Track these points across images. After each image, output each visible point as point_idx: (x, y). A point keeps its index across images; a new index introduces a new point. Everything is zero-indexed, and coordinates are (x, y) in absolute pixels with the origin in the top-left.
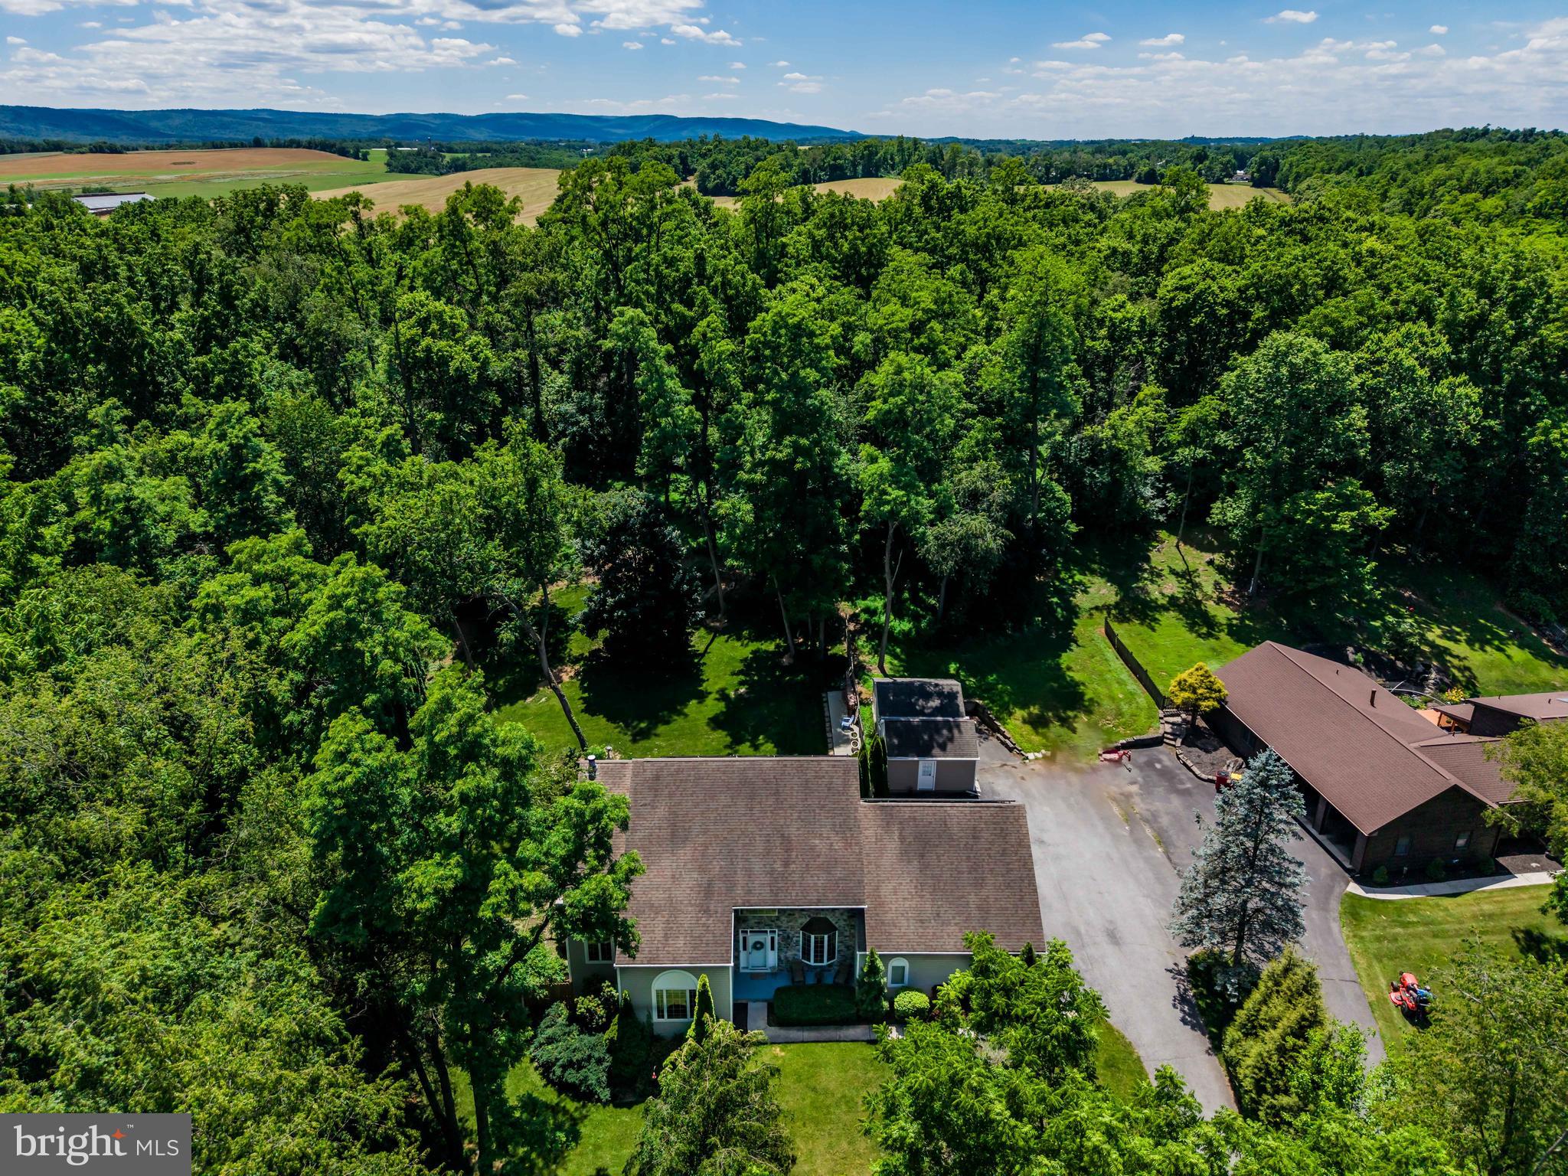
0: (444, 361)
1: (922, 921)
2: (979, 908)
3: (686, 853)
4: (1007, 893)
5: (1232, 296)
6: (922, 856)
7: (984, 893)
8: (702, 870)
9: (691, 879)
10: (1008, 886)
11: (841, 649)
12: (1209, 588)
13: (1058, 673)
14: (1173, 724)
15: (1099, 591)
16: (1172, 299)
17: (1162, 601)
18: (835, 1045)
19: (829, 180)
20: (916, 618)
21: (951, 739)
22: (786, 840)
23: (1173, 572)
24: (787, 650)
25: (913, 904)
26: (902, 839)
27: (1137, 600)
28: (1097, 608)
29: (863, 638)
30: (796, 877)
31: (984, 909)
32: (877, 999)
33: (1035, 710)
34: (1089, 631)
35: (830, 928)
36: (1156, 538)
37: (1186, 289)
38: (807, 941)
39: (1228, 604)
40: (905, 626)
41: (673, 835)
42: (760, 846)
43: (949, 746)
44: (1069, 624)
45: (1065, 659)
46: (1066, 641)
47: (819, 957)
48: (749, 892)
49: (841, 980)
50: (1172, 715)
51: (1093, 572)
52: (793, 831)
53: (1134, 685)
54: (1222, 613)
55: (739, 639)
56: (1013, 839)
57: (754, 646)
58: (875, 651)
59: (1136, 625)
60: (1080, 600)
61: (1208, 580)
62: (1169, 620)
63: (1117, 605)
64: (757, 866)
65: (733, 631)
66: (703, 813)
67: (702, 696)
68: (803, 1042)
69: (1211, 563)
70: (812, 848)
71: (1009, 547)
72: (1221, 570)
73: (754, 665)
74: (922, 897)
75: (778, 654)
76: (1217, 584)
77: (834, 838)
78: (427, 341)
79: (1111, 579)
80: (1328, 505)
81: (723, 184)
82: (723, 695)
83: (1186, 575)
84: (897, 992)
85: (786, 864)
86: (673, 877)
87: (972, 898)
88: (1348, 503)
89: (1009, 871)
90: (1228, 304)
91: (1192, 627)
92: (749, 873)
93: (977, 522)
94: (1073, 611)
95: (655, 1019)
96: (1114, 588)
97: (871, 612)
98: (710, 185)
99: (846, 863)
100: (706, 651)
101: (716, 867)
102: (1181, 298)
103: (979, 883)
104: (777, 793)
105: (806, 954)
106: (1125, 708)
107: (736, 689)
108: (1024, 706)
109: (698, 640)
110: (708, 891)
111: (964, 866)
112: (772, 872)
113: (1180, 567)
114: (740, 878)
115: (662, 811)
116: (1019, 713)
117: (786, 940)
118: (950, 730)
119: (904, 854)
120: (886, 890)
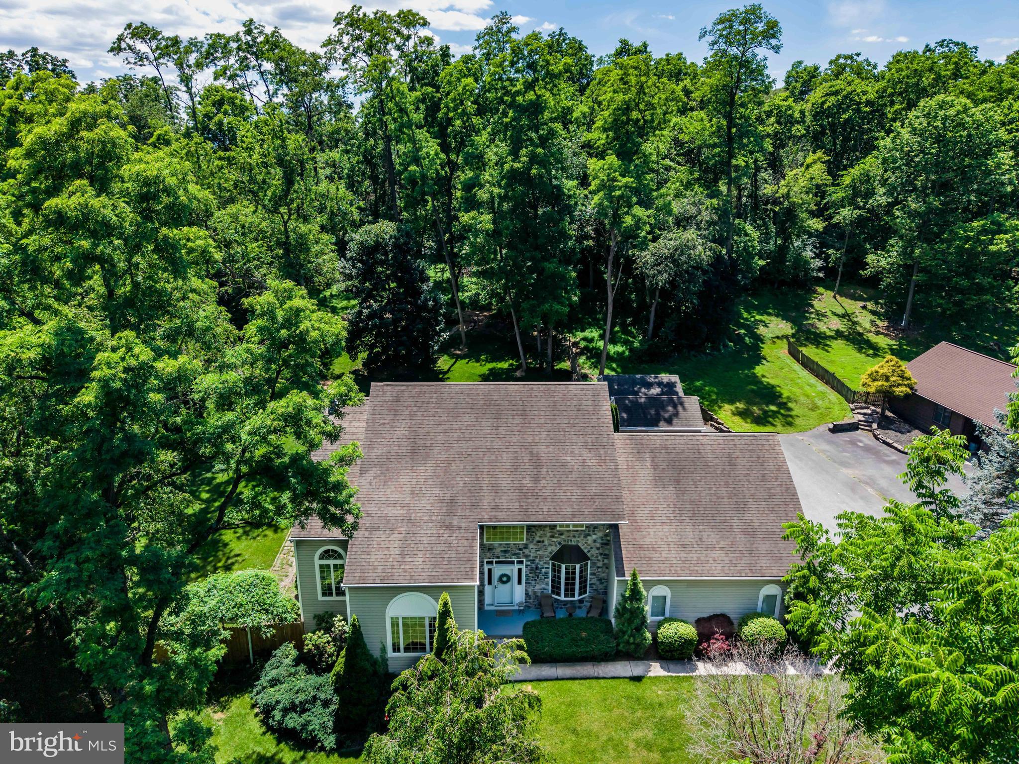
1: (684, 546)
2: (745, 532)
3: (426, 470)
4: (772, 517)
5: (872, 96)
6: (678, 482)
7: (748, 517)
8: (443, 485)
9: (432, 495)
10: (772, 511)
11: (565, 365)
12: (868, 325)
13: (755, 380)
14: (864, 414)
15: (777, 326)
16: (824, 103)
17: (829, 333)
18: (594, 682)
20: (627, 343)
21: (676, 414)
22: (535, 457)
23: (834, 314)
24: (519, 367)
25: (673, 528)
26: (655, 466)
27: (808, 332)
28: (778, 337)
29: (584, 357)
30: (547, 493)
31: (750, 534)
32: (639, 629)
33: (741, 406)
34: (775, 352)
35: (582, 557)
36: (815, 292)
38: (556, 570)
39: (885, 335)
40: (619, 348)
41: (414, 453)
42: (506, 461)
43: (675, 420)
44: (758, 348)
45: (759, 370)
46: (758, 359)
47: (570, 592)
48: (496, 507)
49: (594, 614)
50: (862, 408)
51: (769, 314)
52: (542, 448)
53: (821, 386)
54: (882, 341)
55: (478, 361)
56: (771, 466)
57: (490, 366)
58: (595, 366)
59: (813, 348)
60: (761, 330)
61: (865, 320)
62: (839, 345)
63: (793, 336)
64: (505, 481)
65: (472, 356)
66: (445, 432)
68: (557, 679)
69: (864, 307)
70: (564, 465)
72: (873, 313)
73: (492, 377)
74: (681, 522)
75: (512, 369)
76: (872, 322)
77: (586, 455)
78: (219, 116)
79: (785, 318)
80: (984, 231)
83: (845, 318)
84: (660, 624)
85: (536, 479)
86: (412, 492)
87: (736, 523)
89: (771, 496)
90: (869, 103)
91: (860, 350)
92: (496, 489)
94: (758, 339)
95: (390, 654)
96: (789, 325)
97: (591, 340)
99: (602, 479)
100: (449, 370)
101: (460, 483)
102: (832, 101)
103: (741, 508)
104: (524, 413)
105: (556, 589)
106: (819, 403)
108: (731, 402)
109: (443, 363)
110: (451, 507)
111: (723, 491)
112: (520, 489)
113: (840, 311)
114: (486, 493)
115: (402, 429)
116: (727, 407)
117: (535, 571)
118: (675, 406)
119: (658, 480)
120: (642, 514)
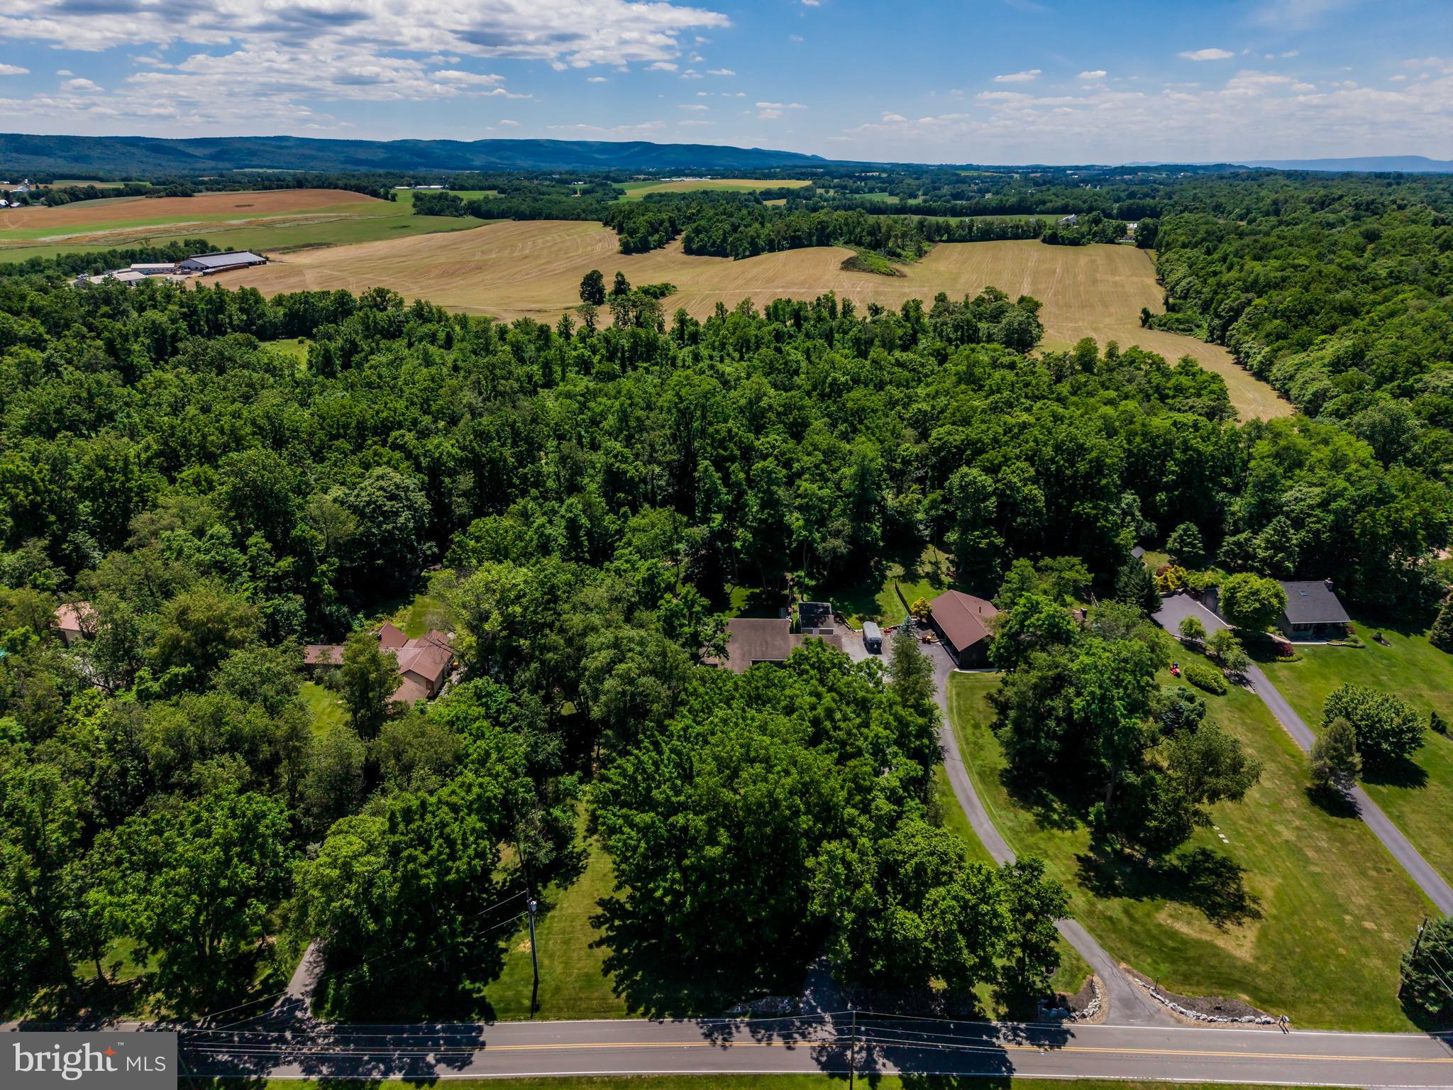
0: (625, 473)
11: (787, 592)
12: (944, 569)
13: (874, 601)
15: (898, 570)
17: (923, 574)
19: (790, 248)
20: (817, 580)
22: (767, 642)
23: (930, 562)
24: (764, 592)
27: (912, 574)
28: (894, 577)
29: (796, 587)
30: (769, 652)
33: (861, 615)
34: (889, 586)
36: (925, 547)
37: (939, 439)
39: (951, 576)
40: (813, 583)
42: (759, 645)
43: (824, 624)
44: (882, 583)
45: (877, 597)
46: (879, 589)
48: (756, 655)
50: (914, 618)
51: (894, 562)
52: (769, 639)
53: (901, 607)
54: (947, 580)
55: (744, 587)
57: (751, 590)
58: (801, 593)
59: (909, 584)
60: (888, 573)
61: (944, 566)
62: (924, 583)
63: (903, 576)
64: (758, 649)
65: (741, 584)
67: (731, 609)
69: (947, 558)
70: (774, 643)
71: (850, 552)
72: (951, 562)
73: (751, 598)
75: (761, 593)
76: (948, 567)
77: (781, 642)
78: (617, 464)
79: (903, 565)
80: (979, 537)
81: (705, 246)
82: (739, 609)
83: (936, 564)
85: (767, 648)
88: (986, 536)
90: (955, 447)
91: (932, 585)
93: (838, 542)
94: (885, 577)
96: (903, 569)
97: (800, 577)
98: (694, 246)
100: (730, 593)
102: (937, 444)
104: (764, 629)
106: (896, 615)
107: (743, 606)
108: (857, 613)
109: (728, 588)
110: (746, 654)
112: (762, 650)
113: (933, 560)
114: (755, 651)
116: (855, 616)
118: (825, 619)
